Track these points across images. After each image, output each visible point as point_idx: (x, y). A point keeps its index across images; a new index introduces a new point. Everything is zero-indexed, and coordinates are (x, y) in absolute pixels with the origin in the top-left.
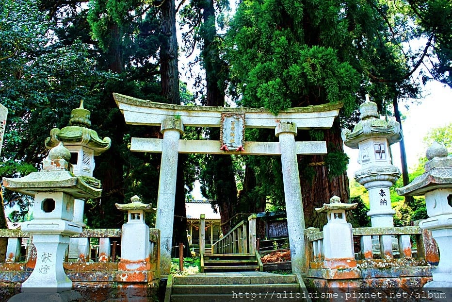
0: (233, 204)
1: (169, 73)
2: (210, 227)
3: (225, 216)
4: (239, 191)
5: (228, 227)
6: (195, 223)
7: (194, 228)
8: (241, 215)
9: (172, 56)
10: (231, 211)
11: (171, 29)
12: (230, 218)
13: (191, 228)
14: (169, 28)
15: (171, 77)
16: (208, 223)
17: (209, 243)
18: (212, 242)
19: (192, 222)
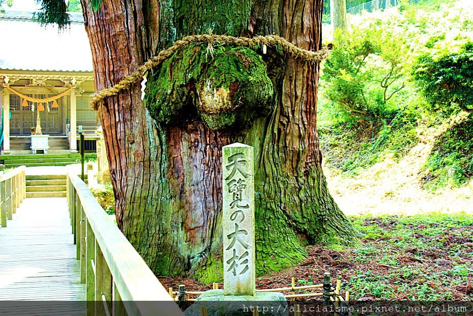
2: (69, 97)
5: (131, 108)
6: (16, 84)
7: (14, 99)
8: (205, 42)
10: (148, 20)
12: (140, 63)
13: (7, 98)
16: (62, 84)
17: (66, 145)
18: (73, 145)
19: (7, 80)
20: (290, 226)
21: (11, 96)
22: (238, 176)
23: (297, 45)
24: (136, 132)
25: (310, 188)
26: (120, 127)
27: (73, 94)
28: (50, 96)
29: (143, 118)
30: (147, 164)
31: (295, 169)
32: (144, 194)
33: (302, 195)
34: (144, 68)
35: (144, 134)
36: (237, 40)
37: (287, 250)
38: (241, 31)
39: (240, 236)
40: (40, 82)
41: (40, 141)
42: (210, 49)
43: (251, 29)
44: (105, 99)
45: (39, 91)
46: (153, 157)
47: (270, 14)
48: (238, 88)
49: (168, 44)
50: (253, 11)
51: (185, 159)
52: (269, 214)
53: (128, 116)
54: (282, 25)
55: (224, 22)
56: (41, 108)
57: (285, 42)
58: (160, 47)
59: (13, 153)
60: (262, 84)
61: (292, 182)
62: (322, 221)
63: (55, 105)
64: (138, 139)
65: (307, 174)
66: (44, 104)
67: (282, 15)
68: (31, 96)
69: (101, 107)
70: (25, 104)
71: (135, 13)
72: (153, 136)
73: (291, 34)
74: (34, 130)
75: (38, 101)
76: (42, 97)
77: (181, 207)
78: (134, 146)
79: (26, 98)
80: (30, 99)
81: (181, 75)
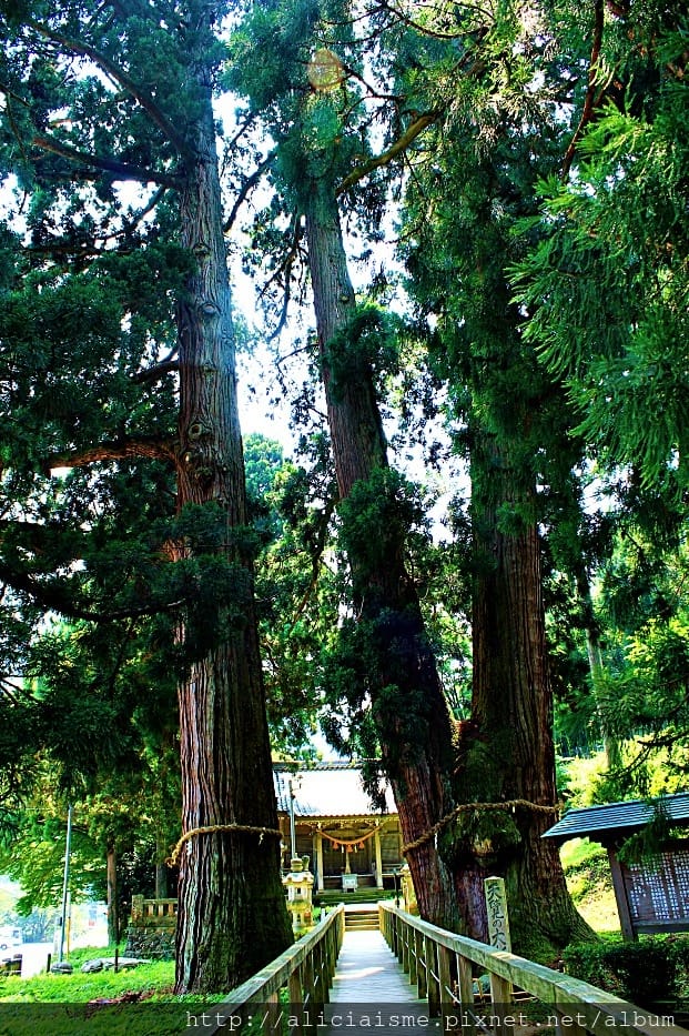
0: (443, 772)
1: (204, 359)
2: (373, 838)
3: (415, 814)
4: (456, 723)
5: (428, 856)
6: (328, 829)
7: (326, 843)
8: (473, 809)
9: (211, 310)
10: (436, 796)
11: (205, 238)
12: (433, 825)
13: (320, 842)
14: (201, 235)
15: (210, 371)
16: (365, 826)
17: (373, 882)
18: (380, 882)
19: (319, 825)
20: (545, 935)
21: (323, 840)
22: (495, 898)
23: (537, 804)
24: (433, 872)
25: (558, 905)
26: (422, 869)
27: (377, 835)
28: (357, 838)
29: (437, 862)
30: (441, 894)
31: (545, 893)
32: (442, 915)
33: (552, 911)
34: (435, 828)
35: (438, 873)
36: (494, 805)
37: (543, 952)
38: (496, 799)
39: (500, 936)
40: (348, 826)
41: (350, 881)
42: (477, 813)
43: (503, 796)
44: (411, 850)
45: (347, 834)
46: (445, 889)
47: (516, 785)
48: (497, 839)
49: (449, 812)
50: (504, 785)
51: (467, 890)
52: (528, 926)
53: (427, 861)
54: (525, 791)
55: (485, 794)
56: (350, 850)
57: (528, 803)
58: (444, 815)
59: (327, 892)
60: (512, 834)
61: (544, 902)
62: (569, 930)
63: (362, 846)
64: (435, 877)
65: (554, 895)
66: (352, 846)
67: (524, 785)
68: (339, 839)
69: (409, 855)
70: (336, 847)
71: (426, 792)
72: (444, 875)
73: (532, 796)
74: (344, 870)
75: (346, 843)
76: (350, 839)
77: (467, 924)
78: (432, 882)
79: (336, 841)
80: (341, 842)
81: (459, 832)
